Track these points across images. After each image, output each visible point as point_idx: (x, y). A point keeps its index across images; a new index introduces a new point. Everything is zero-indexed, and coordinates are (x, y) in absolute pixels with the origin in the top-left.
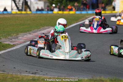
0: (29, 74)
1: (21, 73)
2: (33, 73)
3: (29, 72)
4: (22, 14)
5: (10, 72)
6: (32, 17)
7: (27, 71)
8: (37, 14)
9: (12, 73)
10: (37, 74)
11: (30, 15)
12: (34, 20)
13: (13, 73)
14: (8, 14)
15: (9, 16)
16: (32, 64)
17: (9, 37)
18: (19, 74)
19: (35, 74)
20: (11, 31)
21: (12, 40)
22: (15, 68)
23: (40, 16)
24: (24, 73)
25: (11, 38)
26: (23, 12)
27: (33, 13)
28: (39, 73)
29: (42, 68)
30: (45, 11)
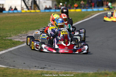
0: (38, 68)
1: (30, 68)
2: (41, 68)
3: (38, 67)
4: (31, 12)
5: (20, 67)
6: (41, 16)
7: (36, 66)
8: (45, 12)
9: (21, 68)
10: (45, 69)
11: (39, 13)
12: (42, 18)
13: (23, 68)
14: (18, 13)
15: (19, 15)
16: (41, 59)
17: (19, 35)
18: (28, 69)
19: (44, 69)
20: (21, 29)
21: (21, 37)
22: (24, 63)
23: (49, 15)
24: (33, 68)
25: (20, 35)
26: (32, 11)
27: (42, 11)
28: (47, 68)
29: (50, 63)
30: (53, 9)
